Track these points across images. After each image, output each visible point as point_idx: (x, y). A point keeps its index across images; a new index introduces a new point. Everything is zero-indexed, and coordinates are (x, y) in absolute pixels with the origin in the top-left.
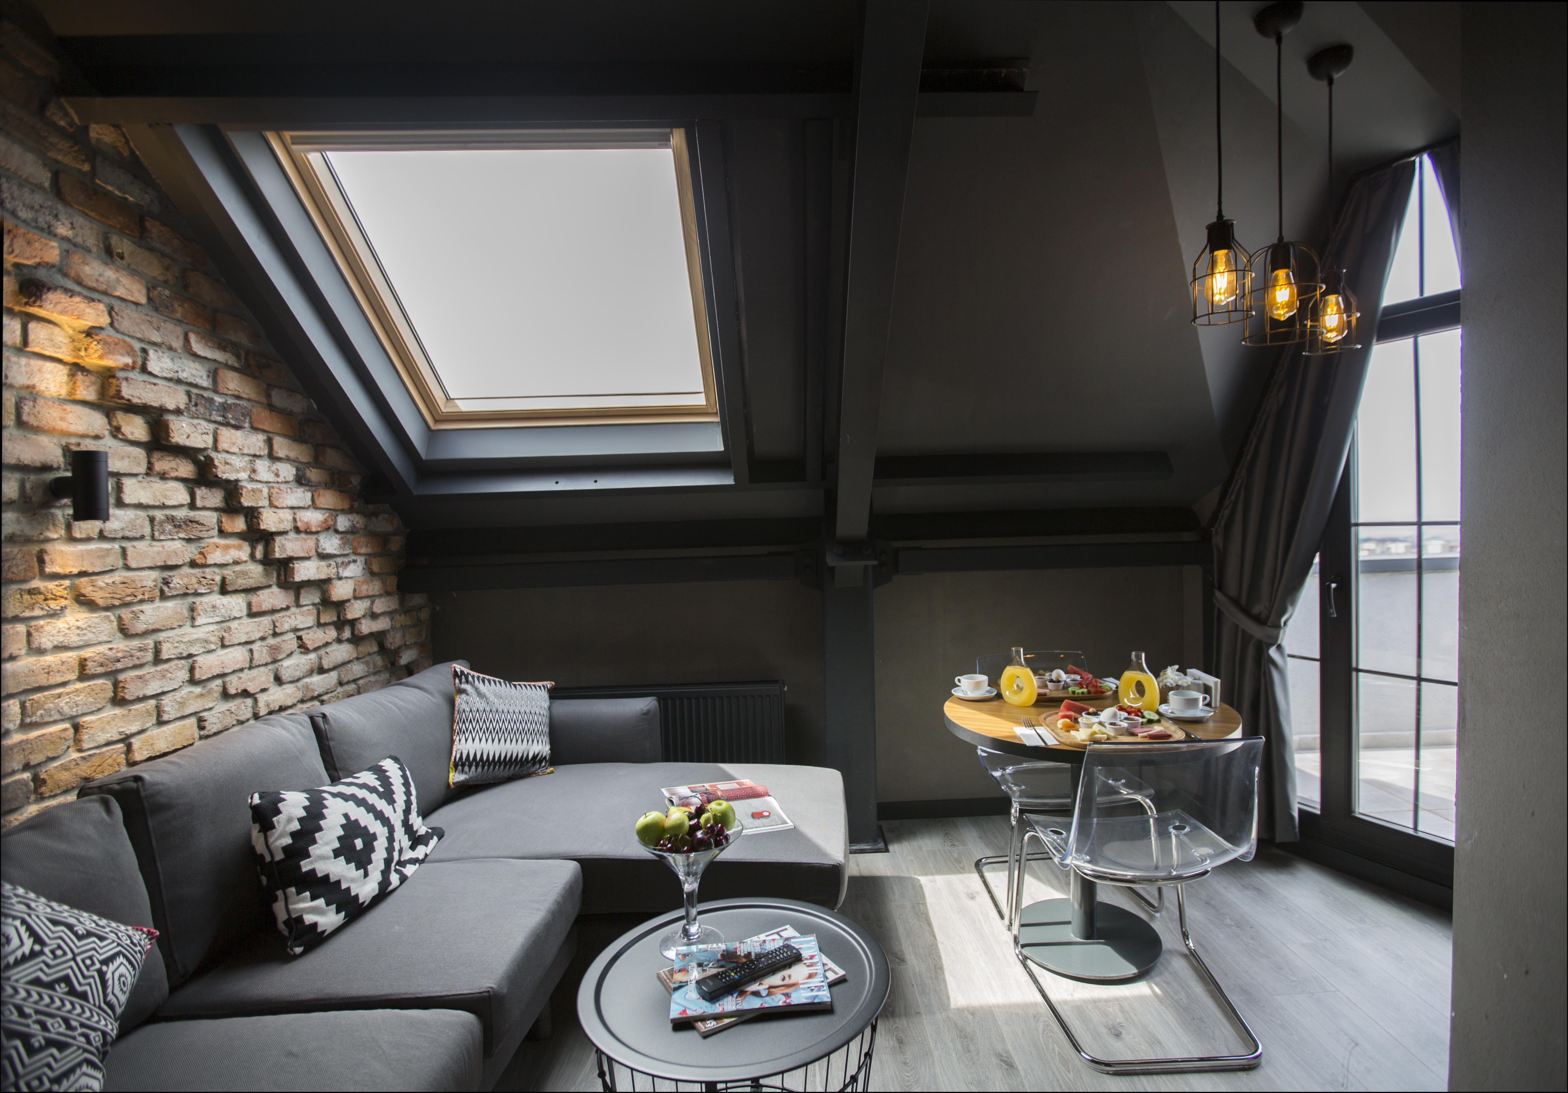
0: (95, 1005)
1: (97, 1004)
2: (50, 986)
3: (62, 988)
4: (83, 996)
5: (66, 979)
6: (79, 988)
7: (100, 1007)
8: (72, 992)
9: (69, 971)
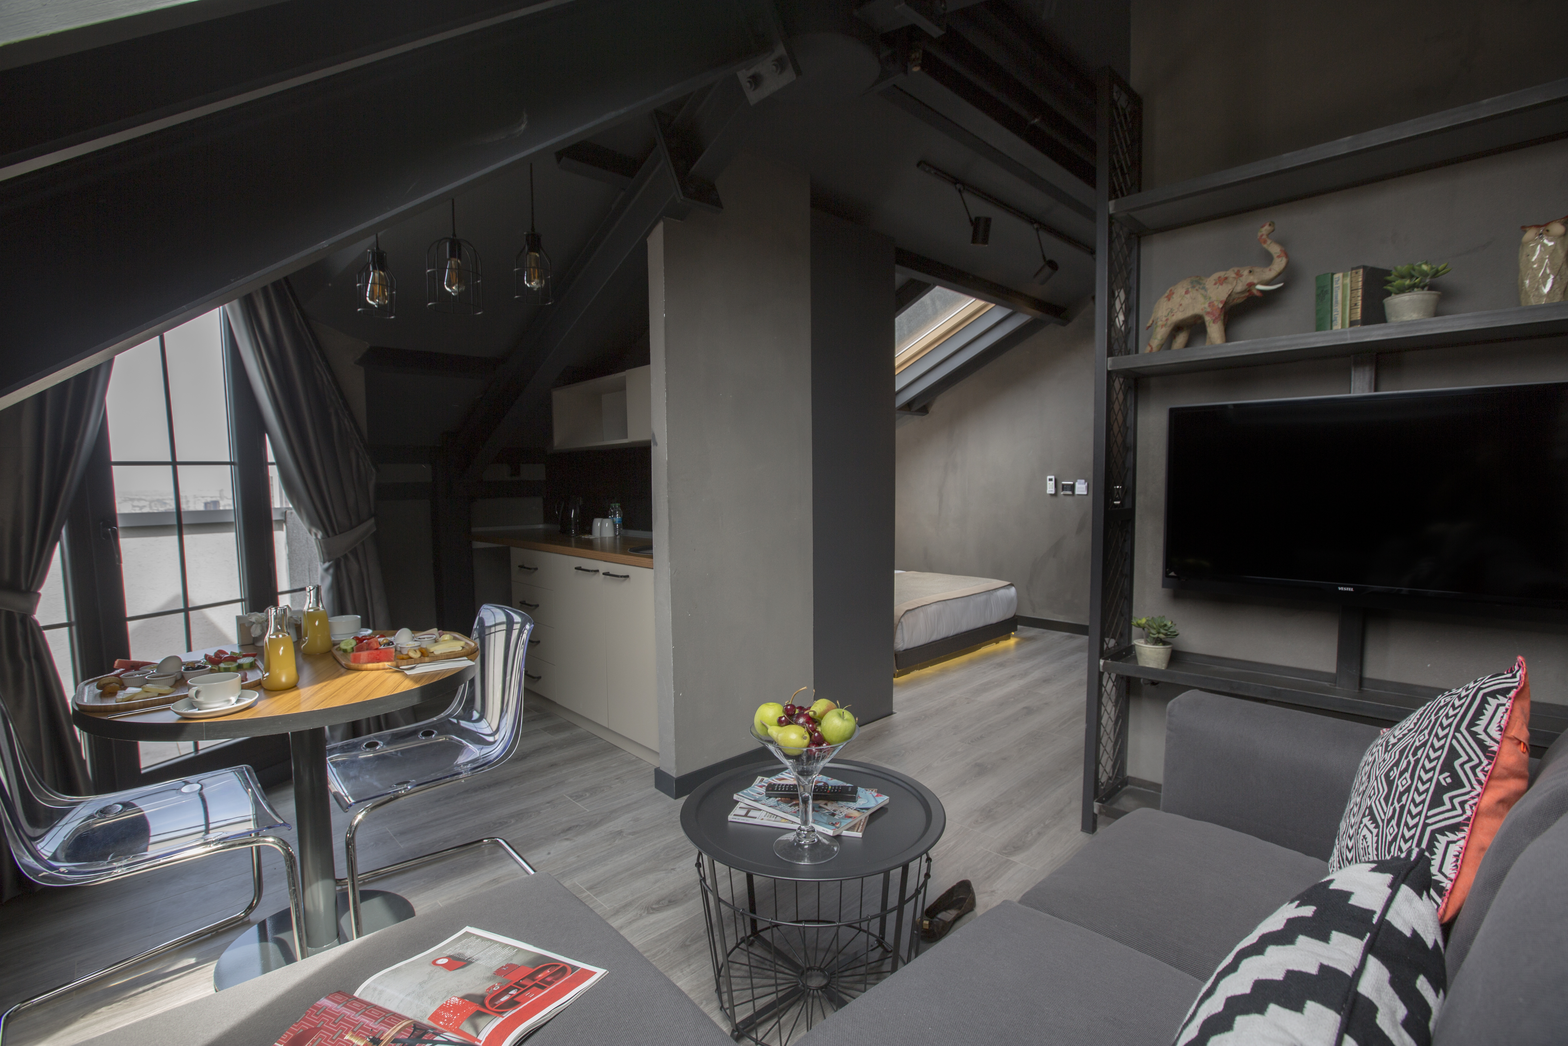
0: (1427, 817)
1: (1429, 821)
2: (1448, 766)
3: (1445, 779)
4: (1436, 802)
5: (1457, 783)
6: (1446, 797)
7: (1425, 825)
8: (1440, 790)
9: (1468, 788)
